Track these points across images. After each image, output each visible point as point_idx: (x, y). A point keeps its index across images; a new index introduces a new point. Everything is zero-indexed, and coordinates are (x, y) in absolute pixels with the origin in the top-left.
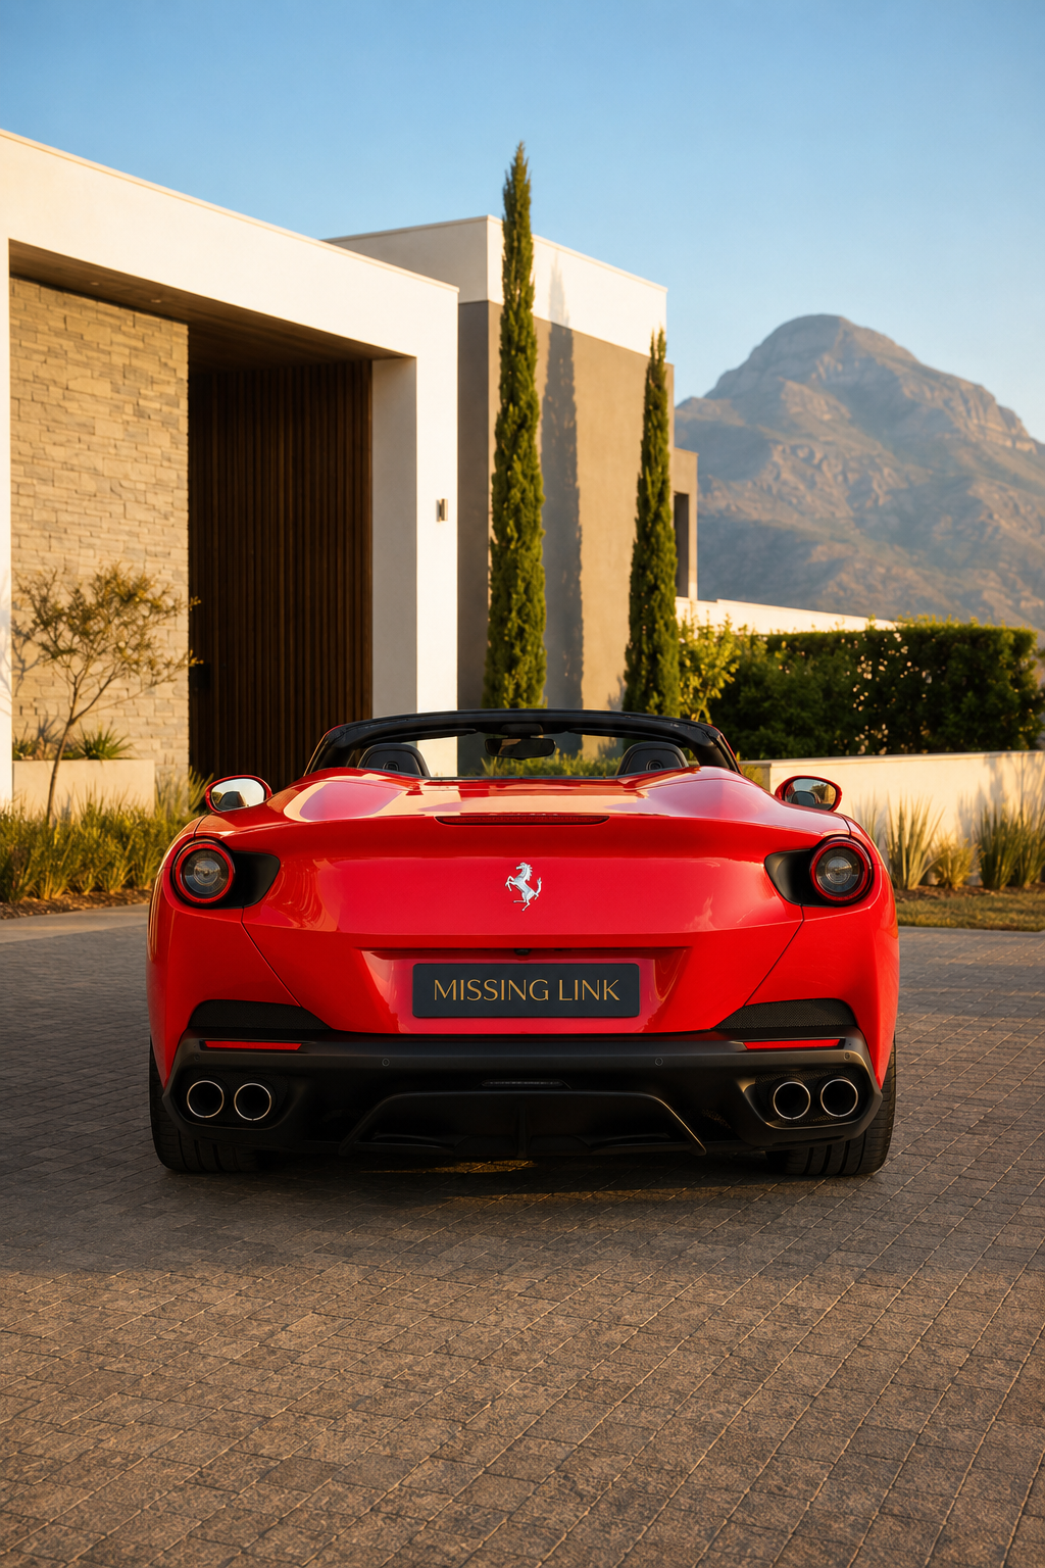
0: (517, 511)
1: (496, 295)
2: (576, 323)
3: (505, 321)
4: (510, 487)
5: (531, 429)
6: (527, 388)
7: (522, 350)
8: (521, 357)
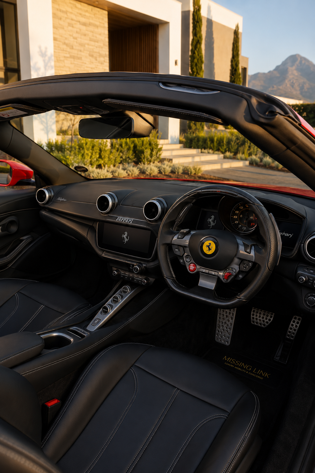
0: (196, 65)
1: (192, 9)
2: (214, 19)
3: (193, 15)
4: (194, 58)
5: (200, 44)
6: (199, 32)
7: (197, 22)
8: (198, 24)
